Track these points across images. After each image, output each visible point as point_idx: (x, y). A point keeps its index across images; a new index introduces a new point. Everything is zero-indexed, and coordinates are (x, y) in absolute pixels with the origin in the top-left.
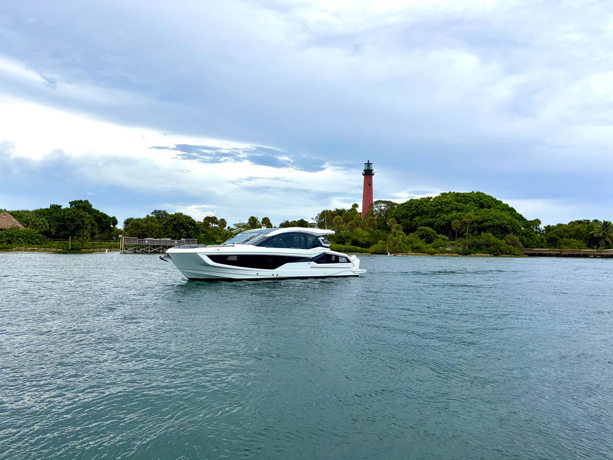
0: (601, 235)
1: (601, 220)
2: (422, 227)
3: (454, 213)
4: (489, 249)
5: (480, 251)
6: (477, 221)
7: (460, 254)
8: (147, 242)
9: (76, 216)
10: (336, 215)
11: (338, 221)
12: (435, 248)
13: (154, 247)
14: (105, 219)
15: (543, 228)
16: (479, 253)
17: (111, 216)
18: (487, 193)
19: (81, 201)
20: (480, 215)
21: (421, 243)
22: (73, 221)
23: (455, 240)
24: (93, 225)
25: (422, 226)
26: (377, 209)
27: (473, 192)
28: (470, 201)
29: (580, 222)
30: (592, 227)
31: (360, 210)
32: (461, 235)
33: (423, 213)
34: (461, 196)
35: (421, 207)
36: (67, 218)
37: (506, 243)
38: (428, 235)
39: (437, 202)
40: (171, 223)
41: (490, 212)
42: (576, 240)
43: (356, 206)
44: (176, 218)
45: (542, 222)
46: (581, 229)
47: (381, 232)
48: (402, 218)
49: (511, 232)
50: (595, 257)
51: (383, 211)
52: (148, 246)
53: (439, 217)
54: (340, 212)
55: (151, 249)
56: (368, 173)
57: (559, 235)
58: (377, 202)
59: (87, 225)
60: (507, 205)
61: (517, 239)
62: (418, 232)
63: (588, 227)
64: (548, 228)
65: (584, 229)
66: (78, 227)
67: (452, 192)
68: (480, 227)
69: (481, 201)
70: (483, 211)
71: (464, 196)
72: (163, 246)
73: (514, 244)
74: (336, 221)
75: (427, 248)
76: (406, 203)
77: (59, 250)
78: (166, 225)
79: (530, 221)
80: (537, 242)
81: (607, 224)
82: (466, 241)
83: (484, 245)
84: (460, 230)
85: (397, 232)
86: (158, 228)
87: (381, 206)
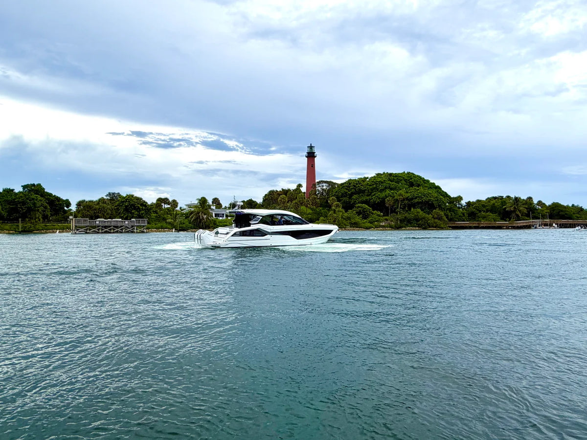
0: (512, 209)
1: (513, 196)
2: (359, 205)
3: (388, 192)
4: (418, 223)
5: (409, 225)
6: (407, 199)
7: (392, 228)
8: (97, 223)
9: (27, 199)
10: (281, 194)
11: (282, 200)
12: (371, 223)
13: (106, 227)
14: (59, 201)
15: (465, 204)
16: (409, 227)
17: (64, 199)
18: (416, 174)
19: (34, 185)
20: (410, 193)
21: (358, 219)
22: (24, 203)
23: (388, 216)
24: (45, 207)
25: (359, 203)
26: (319, 188)
27: (404, 172)
28: (402, 180)
29: (495, 198)
30: (505, 202)
31: (304, 189)
32: (394, 211)
33: (360, 192)
34: (394, 176)
35: (359, 186)
36: (18, 201)
37: (433, 217)
38: (365, 212)
39: (373, 182)
40: (123, 204)
41: (419, 190)
42: (492, 213)
43: (300, 186)
44: (127, 199)
45: (463, 198)
46: (496, 204)
47: (323, 210)
48: (342, 197)
49: (437, 208)
50: (507, 228)
51: (325, 190)
52: (99, 226)
53: (375, 195)
54: (285, 192)
55: (102, 230)
56: (311, 156)
57: (478, 210)
58: (319, 183)
59: (39, 207)
60: (434, 183)
61: (442, 213)
62: (356, 209)
63: (502, 203)
64: (469, 204)
65: (498, 204)
66: (30, 210)
67: (386, 172)
68: (410, 204)
69: (412, 181)
70: (412, 189)
71: (396, 176)
72: (114, 226)
73: (440, 219)
75: (364, 223)
76: (345, 183)
77: (11, 232)
78: (118, 207)
79: (453, 198)
80: (459, 216)
81: (517, 200)
82: (398, 216)
83: (414, 220)
84: (393, 206)
85: (337, 210)
86: (110, 209)
87: (323, 186)
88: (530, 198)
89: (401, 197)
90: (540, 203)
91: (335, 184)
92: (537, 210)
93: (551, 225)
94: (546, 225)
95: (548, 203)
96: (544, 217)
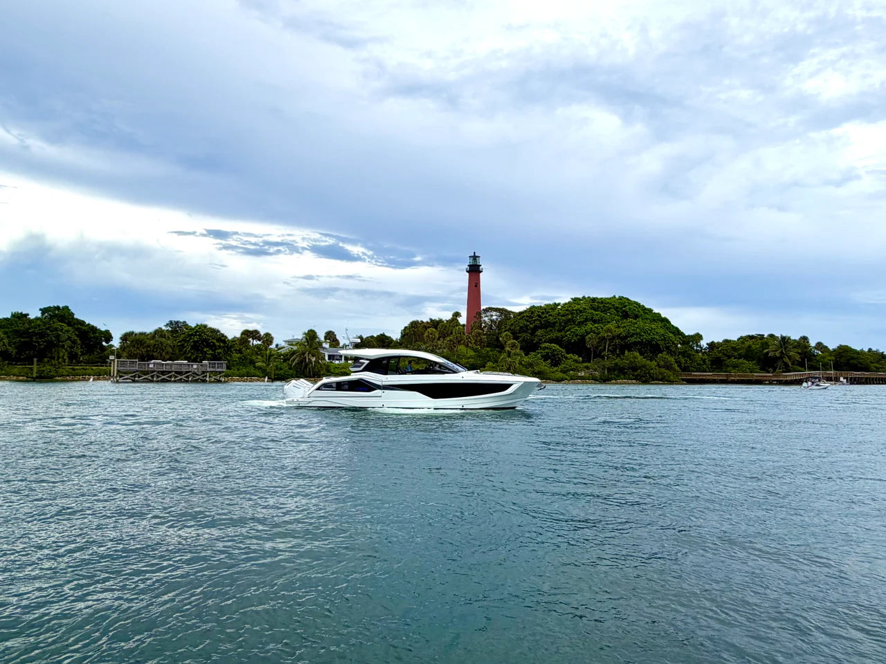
0: (778, 354)
1: (778, 334)
2: (547, 344)
3: (590, 325)
4: (636, 373)
5: (622, 377)
6: (619, 336)
7: (596, 380)
8: (151, 366)
9: (47, 329)
10: (429, 327)
11: (431, 336)
12: (563, 372)
13: (163, 373)
14: (94, 333)
15: (706, 346)
16: (622, 379)
17: (103, 329)
18: (633, 299)
19: (58, 308)
20: (623, 327)
21: (544, 366)
22: (42, 335)
23: (589, 362)
24: (74, 342)
25: (547, 342)
26: (486, 319)
27: (614, 296)
28: (611, 308)
29: (751, 337)
30: (766, 343)
32: (598, 355)
33: (547, 325)
34: (598, 302)
35: (546, 317)
36: (34, 332)
37: (658, 365)
38: (555, 355)
39: (566, 310)
40: (190, 339)
41: (636, 323)
42: (747, 360)
43: (457, 314)
44: (197, 331)
45: (703, 337)
46: (753, 346)
47: (491, 351)
48: (520, 333)
49: (663, 351)
50: (771, 383)
51: (495, 322)
52: (153, 372)
53: (569, 330)
54: (435, 324)
55: (158, 377)
56: (474, 270)
57: (725, 355)
58: (486, 310)
59: (64, 341)
60: (659, 314)
61: (672, 359)
62: (542, 351)
63: (762, 344)
64: (712, 345)
65: (756, 346)
66: (50, 345)
67: (587, 297)
68: (622, 345)
69: (625, 309)
70: (627, 322)
71: (602, 303)
72: (176, 372)
73: (668, 367)
74: (428, 336)
75: (553, 372)
76: (525, 311)
77: (21, 378)
78: (182, 343)
79: (689, 336)
80: (697, 364)
81: (785, 341)
82: (605, 363)
83: (629, 368)
84: (597, 347)
85: (512, 352)
86: (170, 346)
87: (492, 316)
88: (805, 339)
89: (609, 334)
90: (820, 345)
91: (510, 312)
92: (814, 356)
93: (837, 380)
94: (829, 379)
95: (832, 346)
96: (826, 367)
